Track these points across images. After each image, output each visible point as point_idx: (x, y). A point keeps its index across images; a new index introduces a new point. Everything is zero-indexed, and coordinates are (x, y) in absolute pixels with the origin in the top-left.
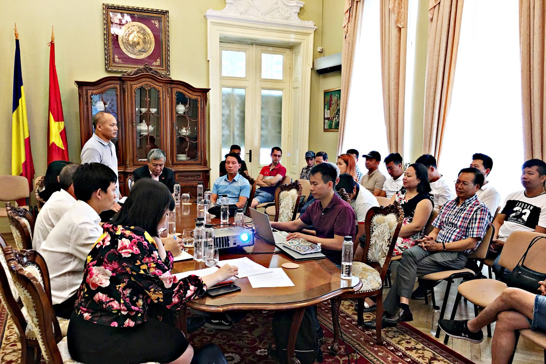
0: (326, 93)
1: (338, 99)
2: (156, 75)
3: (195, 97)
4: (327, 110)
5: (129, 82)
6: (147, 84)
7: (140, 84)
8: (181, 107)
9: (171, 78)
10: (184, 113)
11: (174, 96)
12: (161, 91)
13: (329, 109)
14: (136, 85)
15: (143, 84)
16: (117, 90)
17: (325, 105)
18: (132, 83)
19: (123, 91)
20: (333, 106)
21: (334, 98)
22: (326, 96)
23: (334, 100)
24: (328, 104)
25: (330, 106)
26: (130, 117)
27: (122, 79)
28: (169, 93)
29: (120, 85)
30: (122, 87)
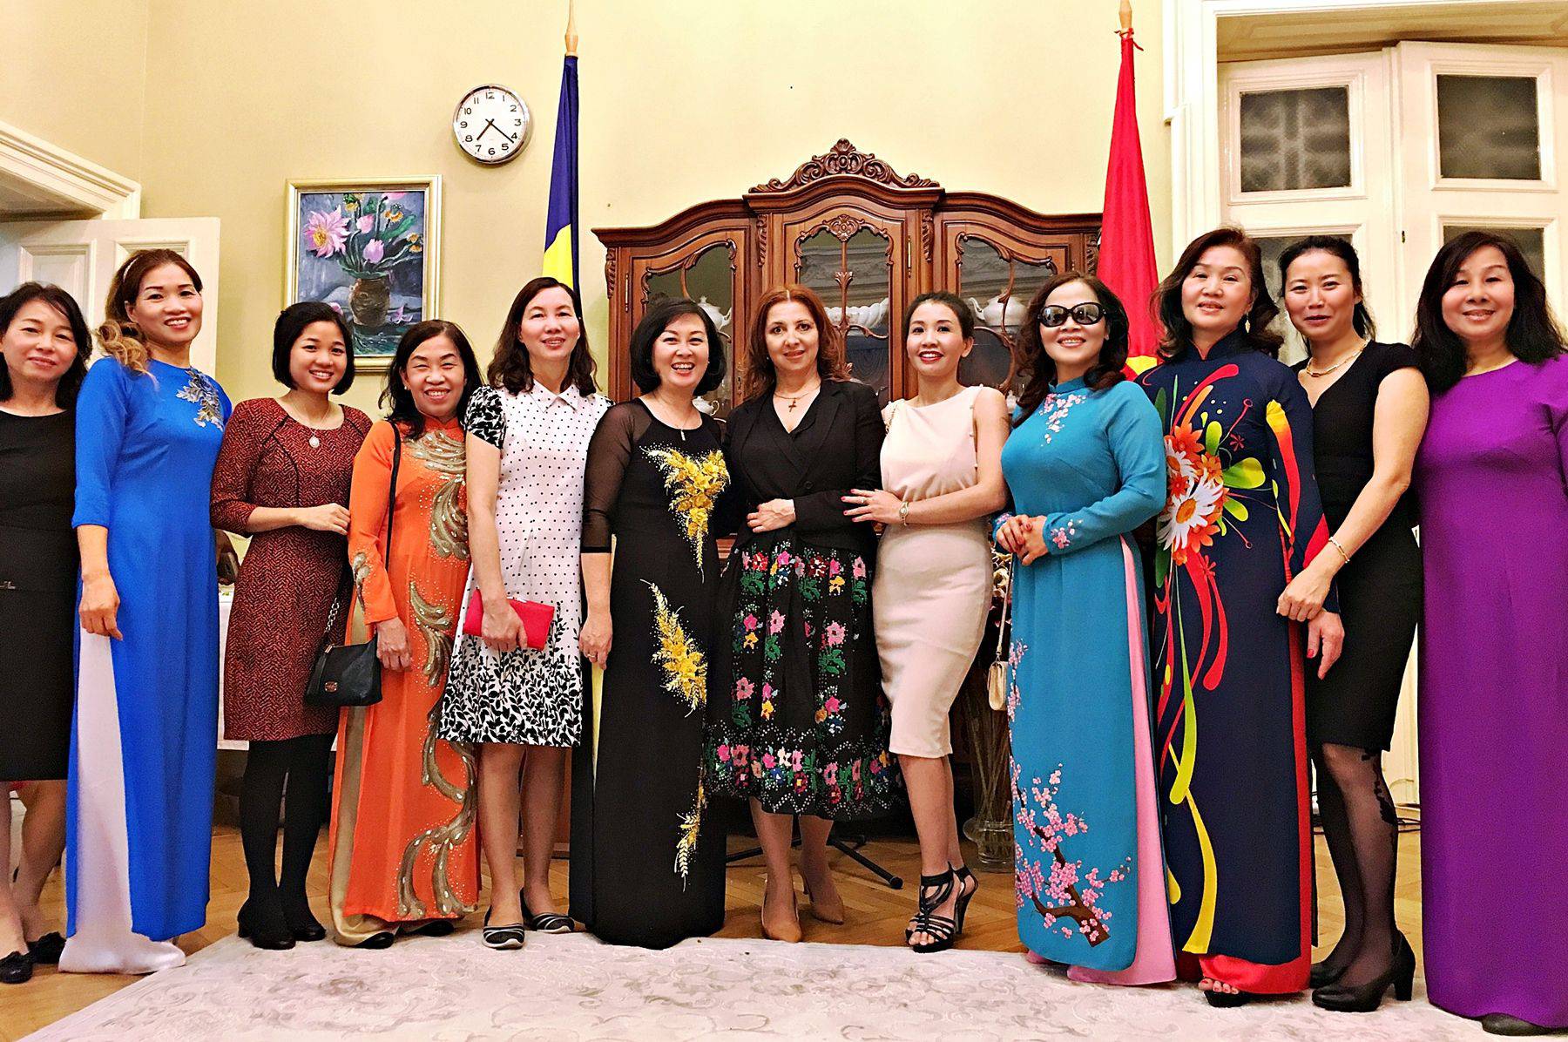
2: (877, 176)
3: (1044, 254)
5: (777, 217)
6: (845, 217)
7: (818, 220)
9: (937, 185)
11: (953, 257)
14: (802, 224)
15: (828, 216)
16: (735, 252)
18: (788, 217)
19: (757, 250)
27: (751, 205)
28: (931, 244)
29: (747, 231)
30: (753, 239)
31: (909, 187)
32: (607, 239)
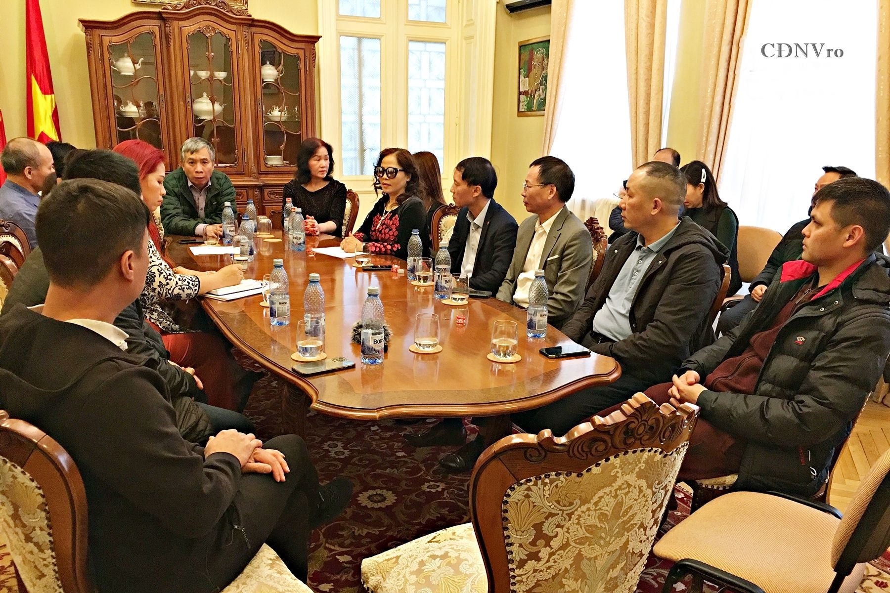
0: (522, 47)
1: (543, 57)
2: (223, 8)
3: (294, 51)
4: (525, 77)
5: (176, 23)
6: (208, 27)
7: (196, 27)
8: (270, 69)
9: (250, 16)
10: (276, 80)
11: (257, 49)
12: (234, 40)
13: (527, 76)
14: (190, 27)
15: (201, 25)
16: (155, 37)
17: (520, 69)
18: (181, 23)
19: (166, 38)
20: (534, 71)
21: (538, 55)
22: (522, 51)
23: (536, 60)
24: (526, 67)
25: (529, 70)
26: (181, 88)
27: (164, 15)
28: (248, 43)
29: (160, 27)
30: (163, 31)
31: (237, 15)
32: (86, 24)
